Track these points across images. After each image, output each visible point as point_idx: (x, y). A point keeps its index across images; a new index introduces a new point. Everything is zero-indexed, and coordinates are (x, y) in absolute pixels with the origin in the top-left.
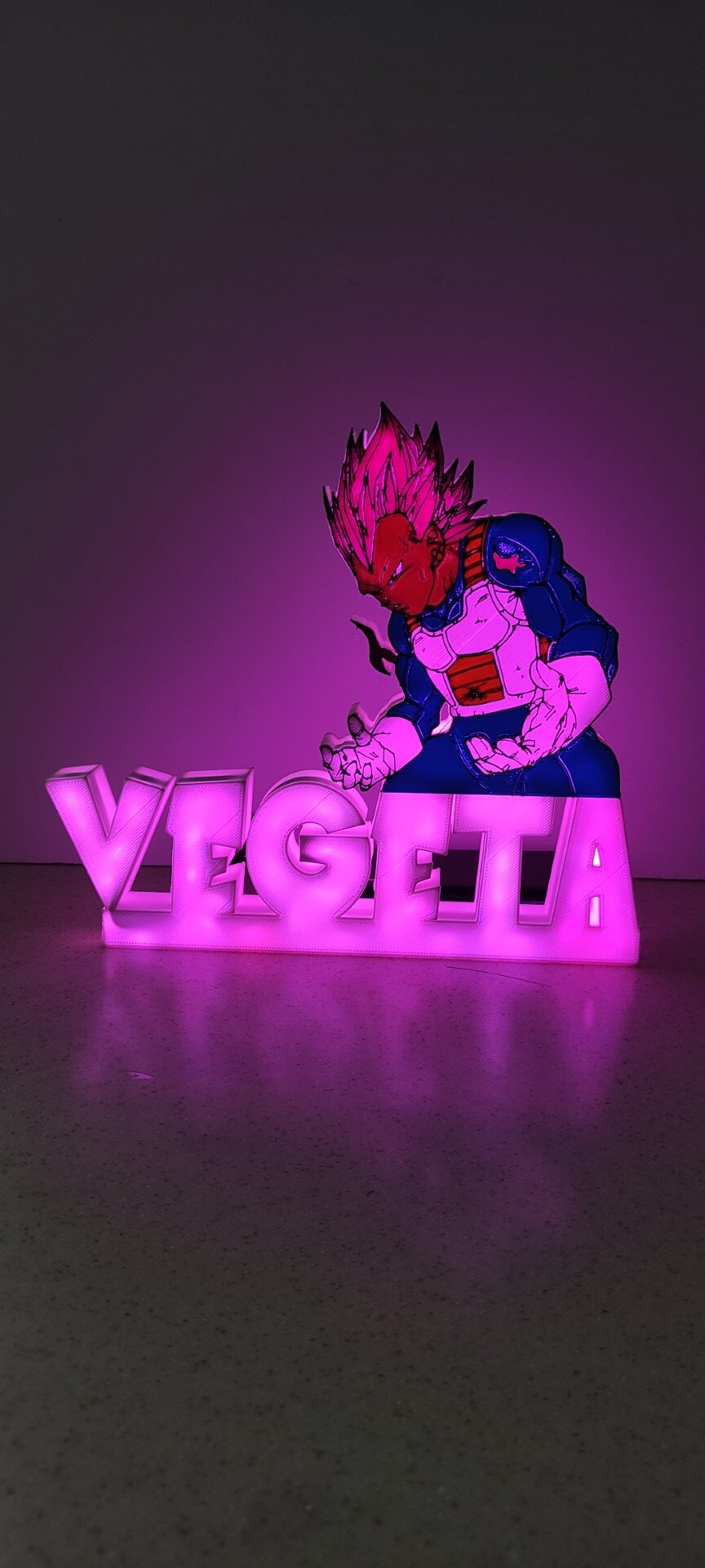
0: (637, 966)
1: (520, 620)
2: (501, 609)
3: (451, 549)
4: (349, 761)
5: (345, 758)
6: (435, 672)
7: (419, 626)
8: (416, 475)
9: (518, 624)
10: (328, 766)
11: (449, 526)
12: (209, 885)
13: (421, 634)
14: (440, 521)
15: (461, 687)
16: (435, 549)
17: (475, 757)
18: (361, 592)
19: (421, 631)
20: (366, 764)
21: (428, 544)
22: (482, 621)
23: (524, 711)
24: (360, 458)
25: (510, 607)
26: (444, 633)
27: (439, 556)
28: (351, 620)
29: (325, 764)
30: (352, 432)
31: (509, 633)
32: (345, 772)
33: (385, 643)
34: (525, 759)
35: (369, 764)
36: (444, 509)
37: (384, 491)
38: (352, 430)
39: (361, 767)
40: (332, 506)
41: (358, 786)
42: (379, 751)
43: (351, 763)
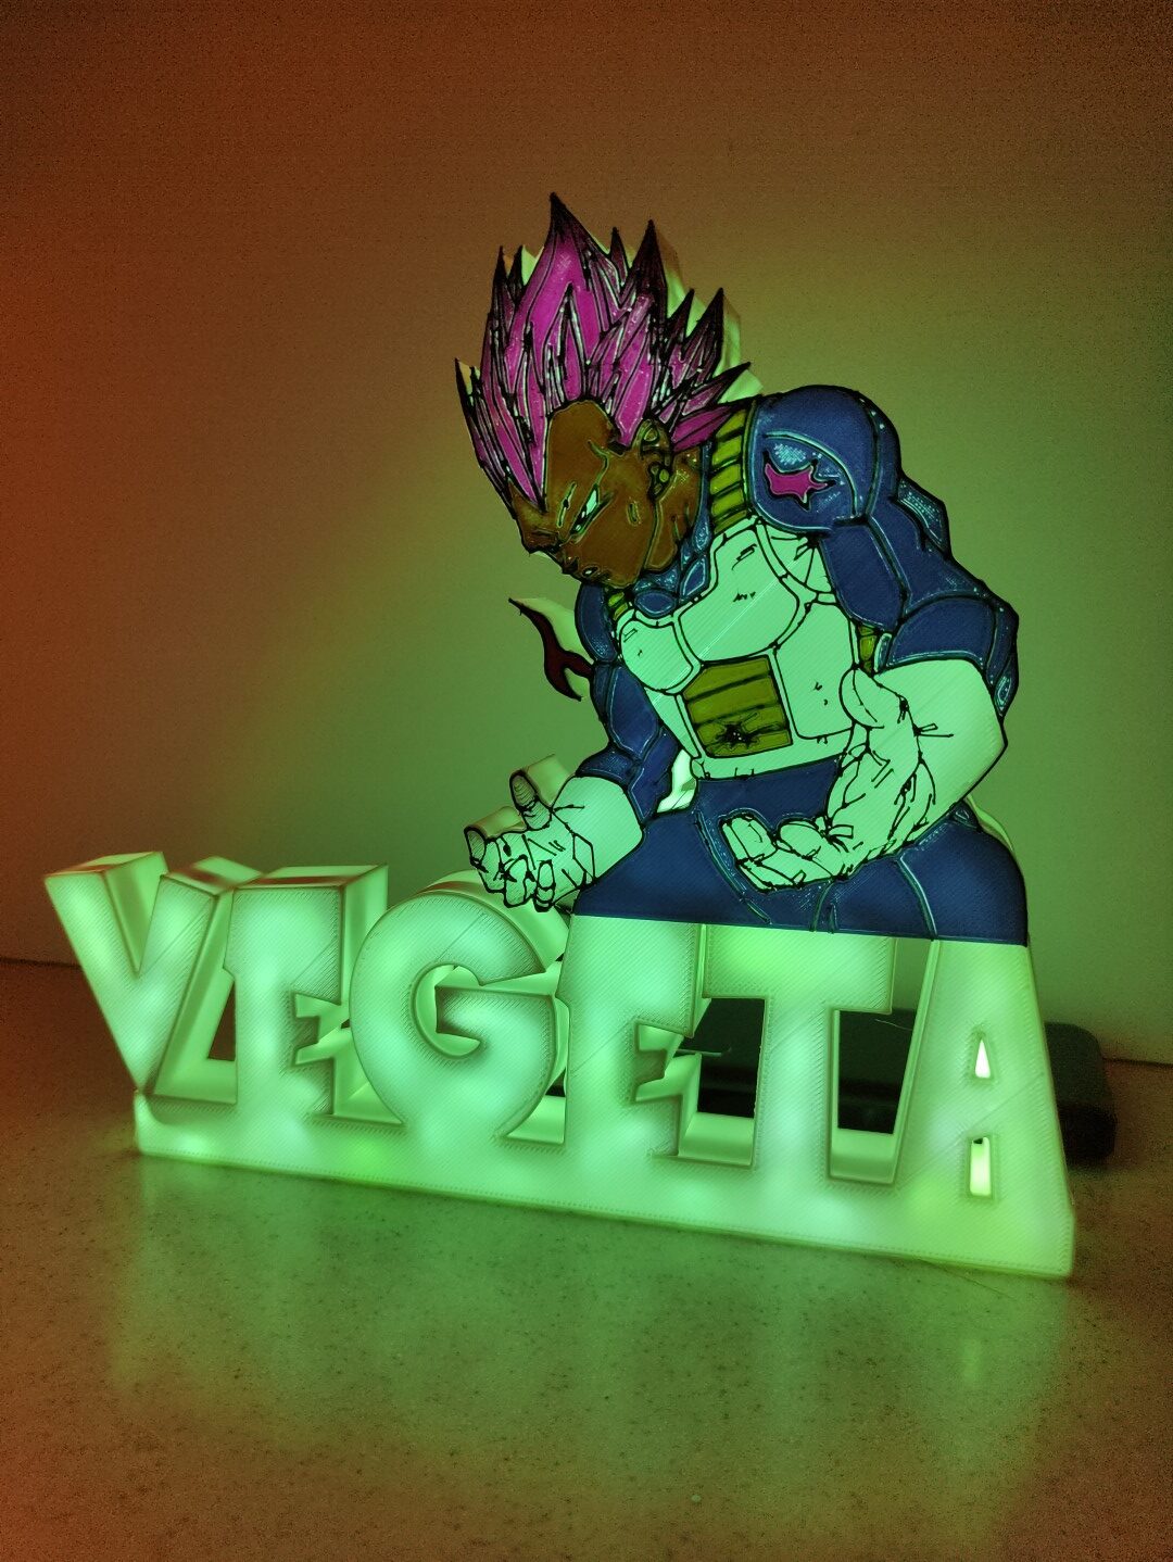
0: (1071, 1282)
1: (818, 593)
2: (781, 572)
3: (685, 461)
4: (515, 855)
5: (507, 849)
6: (661, 695)
7: (630, 608)
8: (618, 324)
9: (816, 601)
10: (478, 864)
11: (681, 416)
12: (292, 1064)
13: (634, 624)
14: (663, 409)
15: (710, 721)
16: (654, 463)
17: (741, 855)
18: (527, 548)
19: (634, 618)
20: (543, 863)
21: (643, 453)
22: (746, 597)
23: (830, 770)
24: (517, 301)
25: (798, 568)
26: (675, 620)
27: (664, 477)
28: (511, 601)
29: (472, 859)
30: (501, 254)
31: (798, 619)
32: (506, 876)
34: (833, 861)
35: (549, 862)
36: (669, 385)
37: (561, 359)
38: (501, 248)
39: (535, 868)
40: (472, 394)
41: (531, 901)
42: (565, 839)
43: (517, 861)
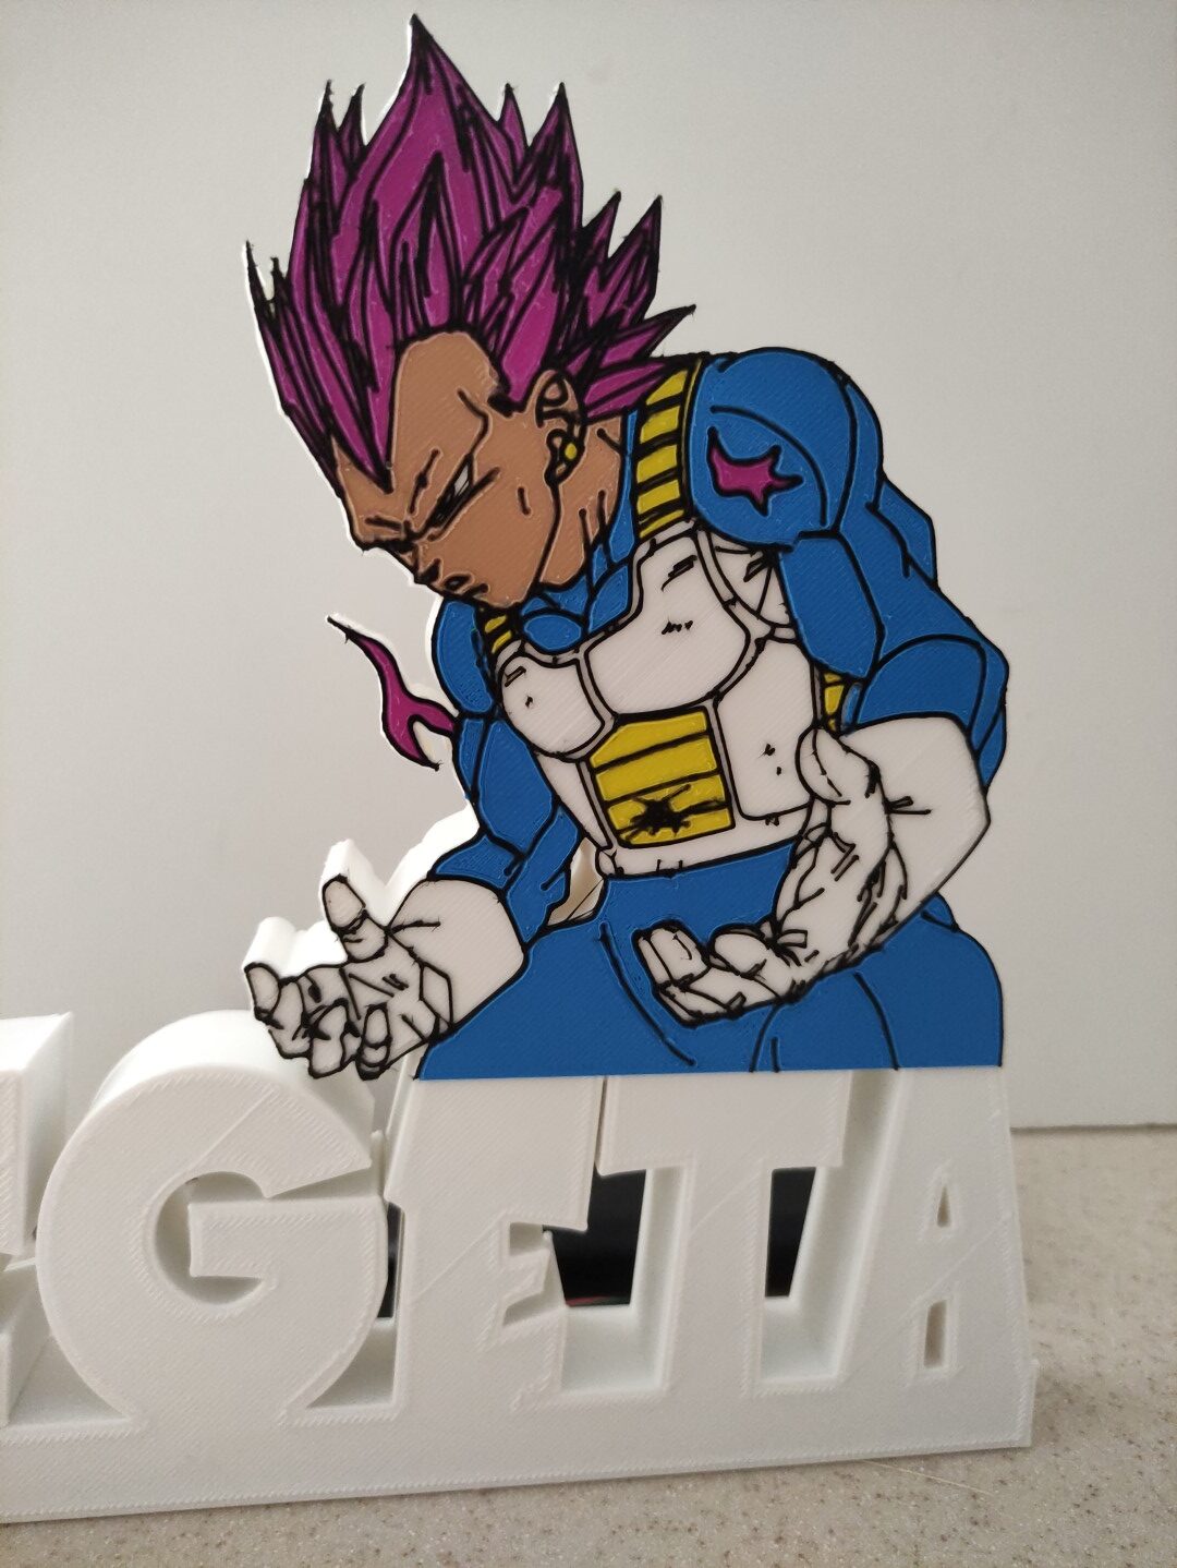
1: (774, 626)
2: (726, 595)
3: (601, 434)
4: (328, 998)
5: (317, 993)
6: (558, 761)
7: (516, 638)
9: (771, 636)
10: (267, 1018)
11: (596, 371)
13: (521, 661)
14: (571, 357)
15: (625, 798)
16: (558, 433)
17: (660, 975)
18: (358, 542)
19: (521, 652)
20: (372, 1009)
21: (541, 417)
22: (679, 628)
23: (780, 859)
24: (353, 168)
25: (750, 592)
26: (580, 656)
27: (570, 451)
28: (330, 620)
29: (258, 1010)
30: (328, 92)
31: (747, 659)
32: (313, 1031)
33: (424, 683)
34: (780, 979)
35: (383, 1007)
36: (581, 324)
37: (419, 265)
38: (329, 84)
39: (359, 1018)
40: (274, 300)
41: (351, 1067)
42: (408, 971)
43: (330, 1008)
